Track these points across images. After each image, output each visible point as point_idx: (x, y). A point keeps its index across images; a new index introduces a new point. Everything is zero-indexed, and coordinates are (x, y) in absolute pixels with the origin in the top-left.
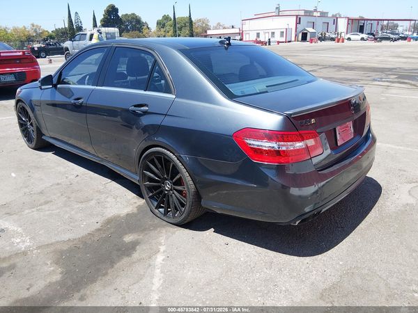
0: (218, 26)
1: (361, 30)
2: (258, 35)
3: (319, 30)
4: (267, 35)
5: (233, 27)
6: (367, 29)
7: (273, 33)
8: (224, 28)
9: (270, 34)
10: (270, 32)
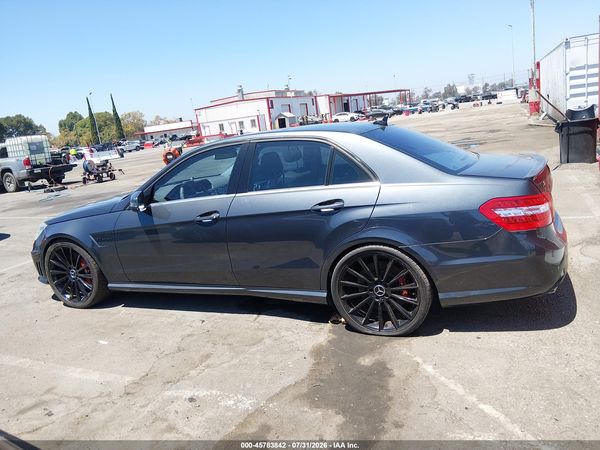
0: (157, 121)
1: (346, 108)
2: (221, 127)
3: (297, 113)
4: (233, 126)
5: (181, 120)
6: (352, 105)
7: (241, 123)
8: (168, 122)
9: (238, 124)
10: (237, 121)
